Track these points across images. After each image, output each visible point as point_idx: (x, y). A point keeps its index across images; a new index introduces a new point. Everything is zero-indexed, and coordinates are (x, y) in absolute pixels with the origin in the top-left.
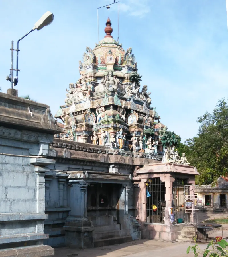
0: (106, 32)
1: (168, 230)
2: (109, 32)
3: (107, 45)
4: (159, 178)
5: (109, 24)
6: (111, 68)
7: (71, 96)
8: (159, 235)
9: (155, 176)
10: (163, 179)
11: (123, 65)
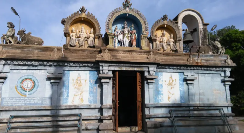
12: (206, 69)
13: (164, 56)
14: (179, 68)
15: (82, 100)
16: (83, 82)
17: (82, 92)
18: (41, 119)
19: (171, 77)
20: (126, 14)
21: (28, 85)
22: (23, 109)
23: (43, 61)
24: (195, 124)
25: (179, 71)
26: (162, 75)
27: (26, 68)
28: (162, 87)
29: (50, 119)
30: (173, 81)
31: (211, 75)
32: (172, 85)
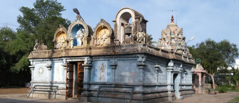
0: (171, 20)
1: (200, 90)
2: (172, 20)
3: (174, 26)
4: (197, 74)
5: (172, 17)
6: (176, 35)
7: (160, 43)
8: (197, 92)
9: (195, 73)
10: (198, 74)
11: (180, 34)
12: (125, 56)
13: (98, 50)
14: (105, 57)
15: (59, 79)
16: (60, 68)
17: (59, 74)
18: (45, 87)
19: (103, 64)
20: (78, 24)
21: (41, 70)
22: (38, 82)
23: (44, 58)
24: (111, 96)
25: (107, 59)
26: (97, 63)
27: (40, 62)
28: (97, 70)
29: (49, 87)
30: (103, 67)
31: (130, 61)
32: (103, 69)
